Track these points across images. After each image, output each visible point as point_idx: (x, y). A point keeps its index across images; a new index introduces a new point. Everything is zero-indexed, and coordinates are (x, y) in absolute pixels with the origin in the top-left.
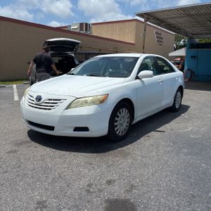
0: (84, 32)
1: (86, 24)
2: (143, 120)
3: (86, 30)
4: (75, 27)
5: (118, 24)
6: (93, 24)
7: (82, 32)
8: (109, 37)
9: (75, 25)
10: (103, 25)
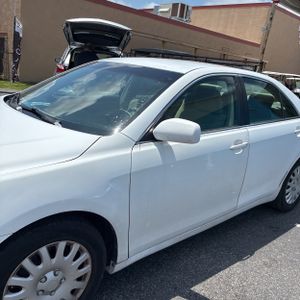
0: (176, 18)
1: (183, 6)
2: (150, 256)
3: (182, 16)
4: (165, 10)
5: (237, 10)
6: (194, 8)
7: (173, 18)
8: (219, 30)
9: (165, 6)
10: (214, 11)
